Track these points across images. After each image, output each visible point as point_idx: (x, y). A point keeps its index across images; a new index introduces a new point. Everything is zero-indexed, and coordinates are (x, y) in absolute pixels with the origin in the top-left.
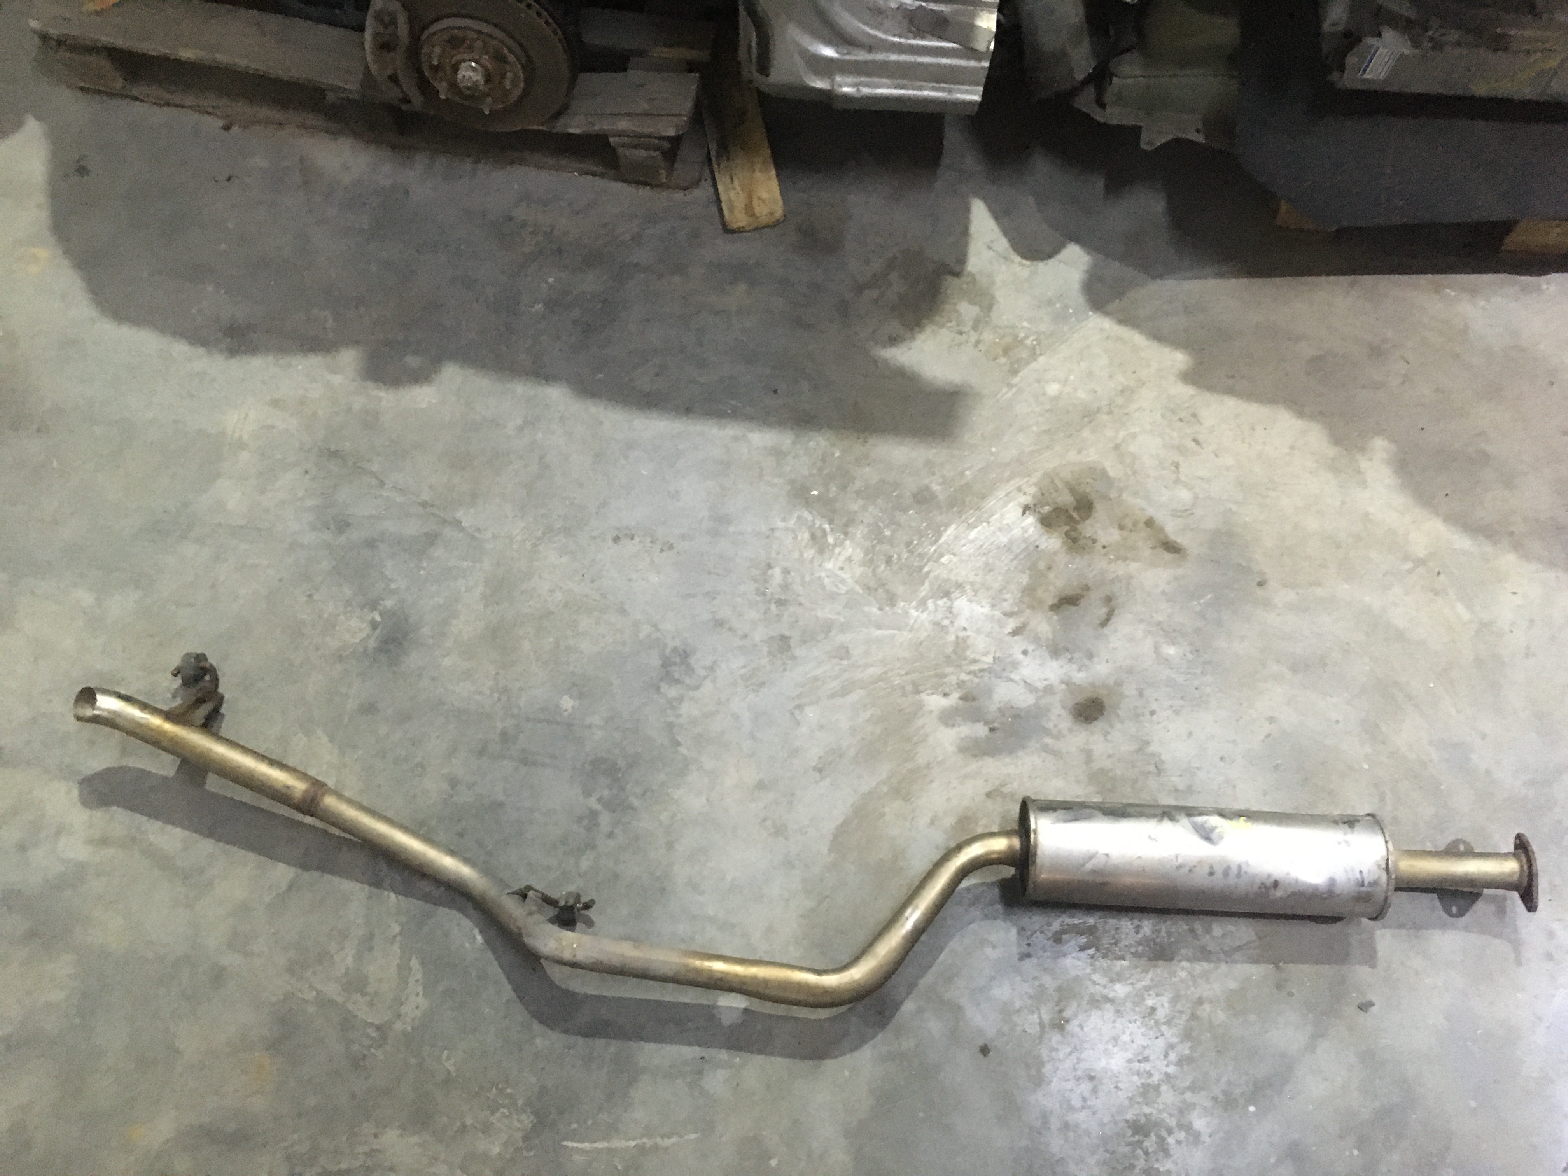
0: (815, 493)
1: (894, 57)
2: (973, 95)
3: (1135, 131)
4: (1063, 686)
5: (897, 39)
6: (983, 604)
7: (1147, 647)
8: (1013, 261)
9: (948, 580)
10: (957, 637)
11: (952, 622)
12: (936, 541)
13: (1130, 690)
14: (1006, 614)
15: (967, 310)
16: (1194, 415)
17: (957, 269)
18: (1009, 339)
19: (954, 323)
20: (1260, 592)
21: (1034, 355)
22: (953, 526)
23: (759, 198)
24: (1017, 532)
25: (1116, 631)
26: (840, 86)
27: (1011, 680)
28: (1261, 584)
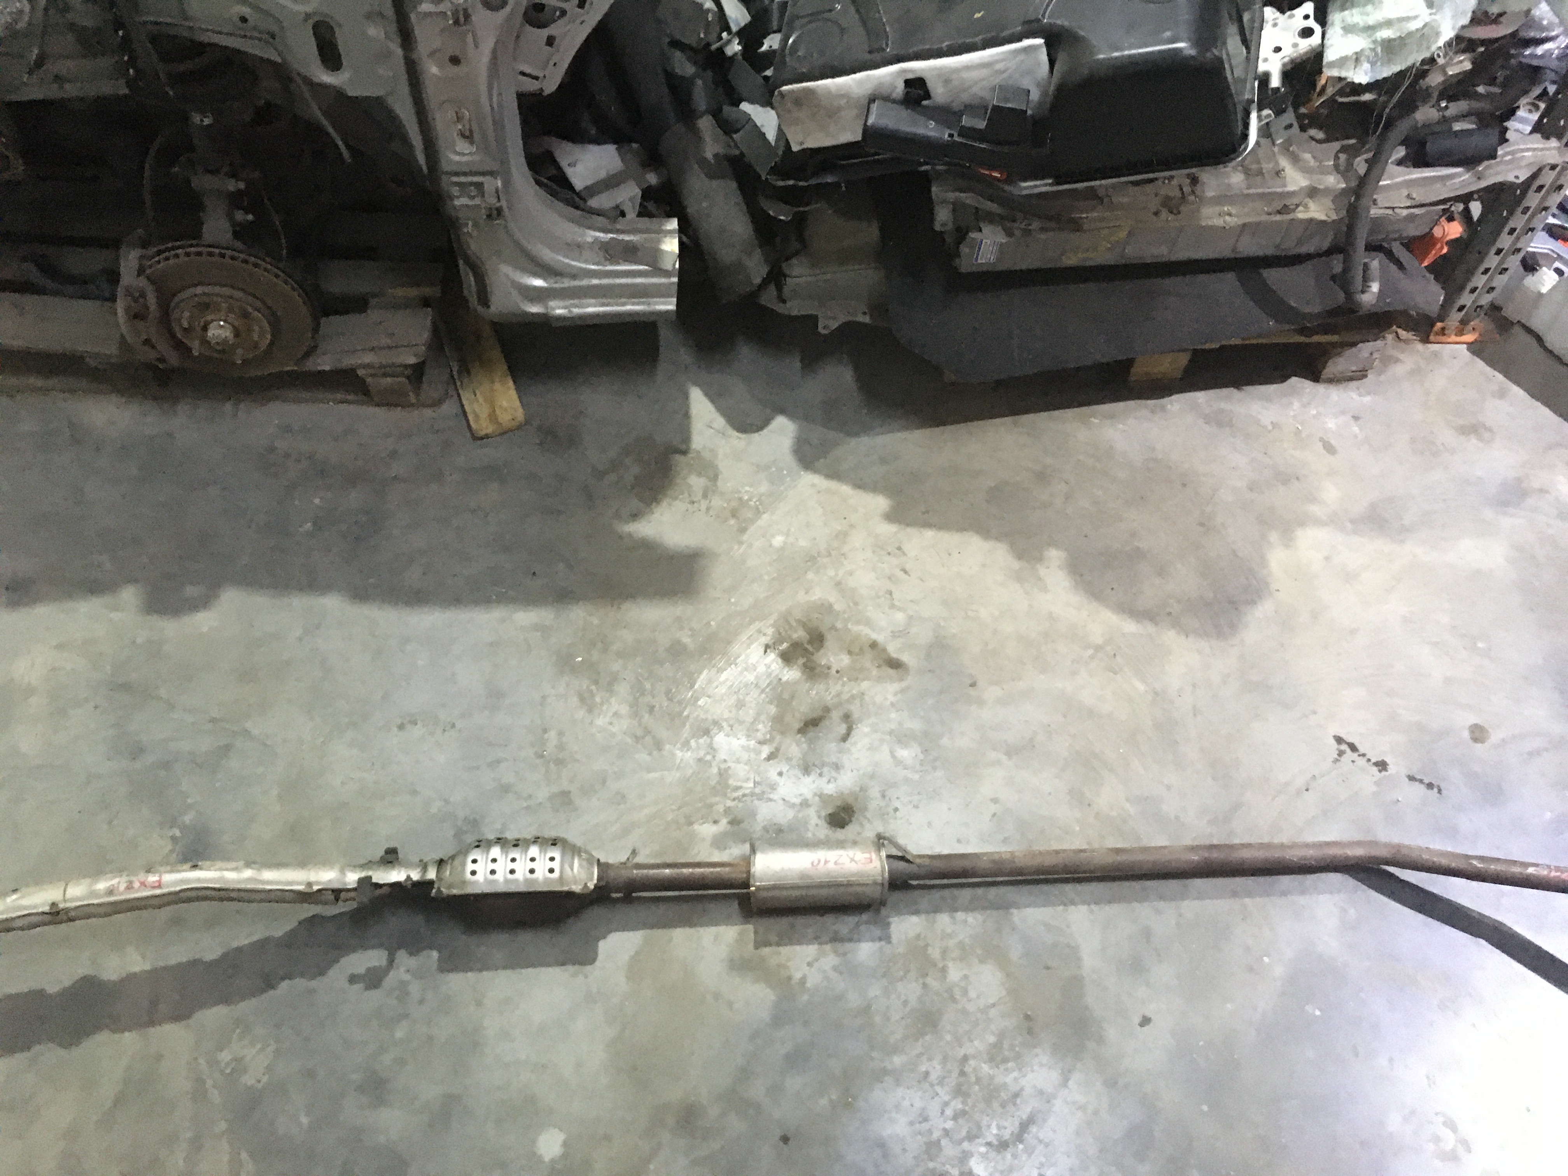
0: (580, 659)
1: (595, 281)
2: (669, 305)
3: (813, 320)
4: (817, 798)
5: (593, 267)
6: (739, 736)
7: (884, 754)
8: (730, 437)
9: (706, 719)
10: (719, 769)
11: (714, 757)
12: (692, 686)
13: (874, 792)
14: (761, 743)
15: (696, 482)
16: (899, 548)
17: (684, 447)
18: (734, 504)
19: (686, 495)
20: (972, 692)
21: (758, 513)
22: (705, 672)
23: (501, 407)
24: (761, 669)
25: (855, 743)
26: (554, 309)
27: (771, 800)
28: (973, 685)
